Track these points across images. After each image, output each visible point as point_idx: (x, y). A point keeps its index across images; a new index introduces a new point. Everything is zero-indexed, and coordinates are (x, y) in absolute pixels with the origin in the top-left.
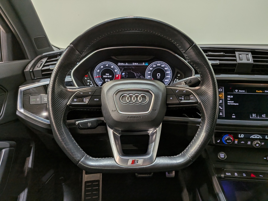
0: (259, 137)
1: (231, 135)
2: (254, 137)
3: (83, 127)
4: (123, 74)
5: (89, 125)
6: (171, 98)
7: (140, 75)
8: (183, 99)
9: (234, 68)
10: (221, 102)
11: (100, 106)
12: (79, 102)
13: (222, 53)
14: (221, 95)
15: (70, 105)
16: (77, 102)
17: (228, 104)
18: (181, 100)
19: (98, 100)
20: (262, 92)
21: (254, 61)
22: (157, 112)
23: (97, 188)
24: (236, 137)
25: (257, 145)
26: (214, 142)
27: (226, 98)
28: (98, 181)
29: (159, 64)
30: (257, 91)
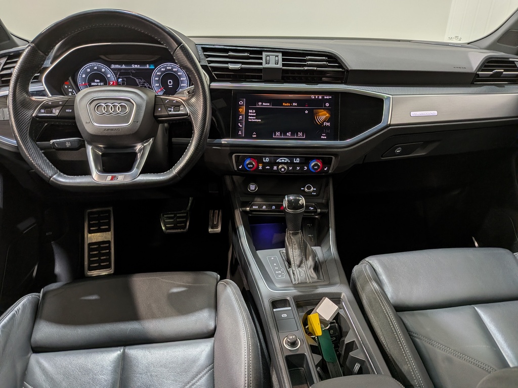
1: (253, 158)
2: (281, 161)
3: (59, 147)
4: (120, 80)
5: (68, 145)
6: (159, 109)
7: (144, 82)
8: (172, 110)
9: (260, 74)
10: (241, 118)
11: (74, 118)
12: (47, 113)
13: (246, 54)
14: (242, 110)
15: (37, 116)
16: (44, 113)
17: (249, 120)
18: (170, 111)
19: (71, 111)
20: (289, 105)
21: (284, 65)
22: (139, 124)
23: (108, 251)
24: (259, 160)
25: (283, 170)
26: (236, 169)
27: (247, 112)
28: (109, 242)
29: (169, 66)
30: (284, 104)
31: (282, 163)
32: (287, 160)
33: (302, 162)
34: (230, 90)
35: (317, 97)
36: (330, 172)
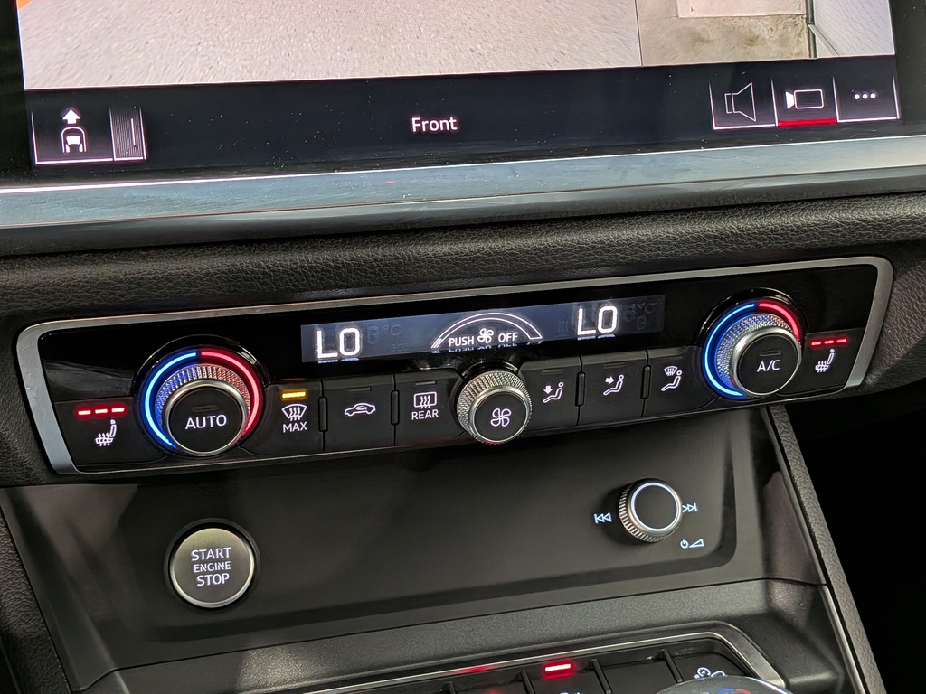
0: (514, 336)
1: (234, 352)
2: (467, 342)
25: (501, 417)
32: (518, 327)
33: (641, 328)
36: (854, 381)
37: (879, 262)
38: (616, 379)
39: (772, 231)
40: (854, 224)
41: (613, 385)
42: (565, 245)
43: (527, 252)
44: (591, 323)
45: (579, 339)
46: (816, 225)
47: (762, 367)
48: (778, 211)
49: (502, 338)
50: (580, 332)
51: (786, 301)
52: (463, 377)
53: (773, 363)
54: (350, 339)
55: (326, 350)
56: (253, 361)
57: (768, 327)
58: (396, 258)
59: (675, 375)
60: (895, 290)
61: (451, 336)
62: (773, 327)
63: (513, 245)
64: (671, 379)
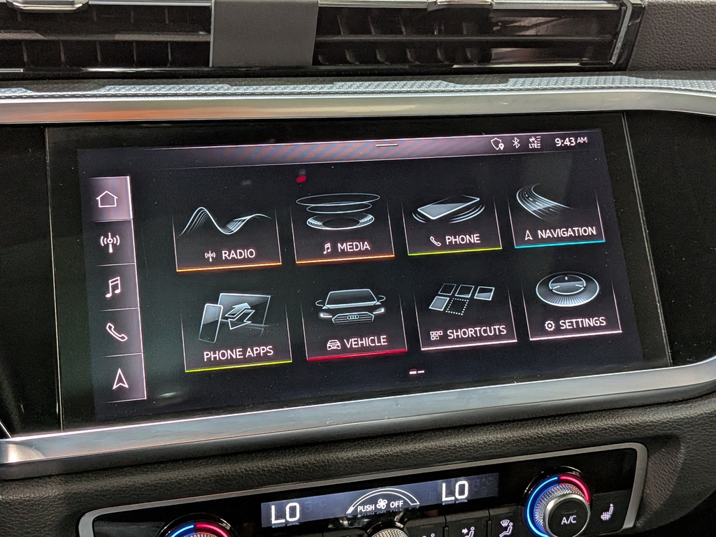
0: (401, 503)
1: (216, 522)
2: (370, 508)
9: (201, 37)
10: (118, 291)
14: (117, 240)
31: (384, 520)
32: (402, 498)
33: (484, 494)
34: (37, 130)
35: (516, 143)
36: (628, 524)
37: (638, 447)
38: (469, 530)
39: (564, 434)
40: (617, 428)
41: (468, 534)
42: (431, 449)
43: (407, 454)
44: (451, 492)
45: (444, 504)
46: (592, 429)
47: (564, 521)
48: (567, 421)
49: (393, 505)
50: (444, 499)
51: (578, 474)
52: (367, 533)
53: (571, 518)
54: (293, 510)
55: (277, 518)
56: (229, 527)
57: (567, 494)
58: (324, 462)
59: (508, 526)
60: (650, 464)
61: (360, 505)
62: (569, 494)
63: (397, 450)
64: (506, 529)
